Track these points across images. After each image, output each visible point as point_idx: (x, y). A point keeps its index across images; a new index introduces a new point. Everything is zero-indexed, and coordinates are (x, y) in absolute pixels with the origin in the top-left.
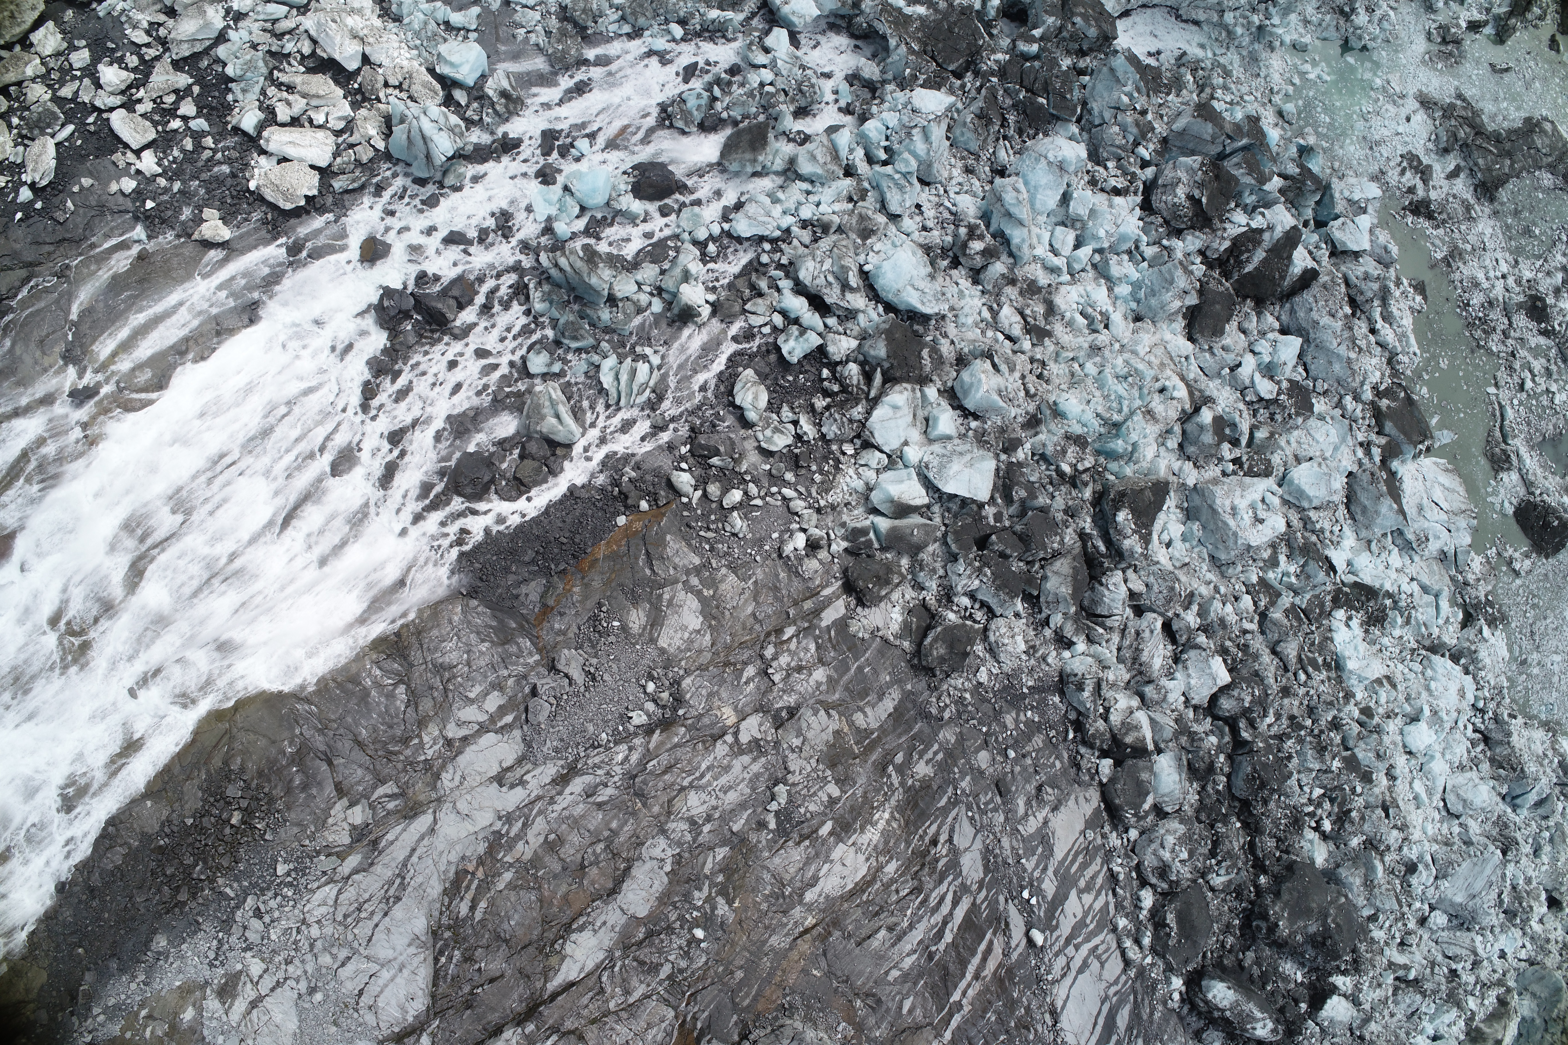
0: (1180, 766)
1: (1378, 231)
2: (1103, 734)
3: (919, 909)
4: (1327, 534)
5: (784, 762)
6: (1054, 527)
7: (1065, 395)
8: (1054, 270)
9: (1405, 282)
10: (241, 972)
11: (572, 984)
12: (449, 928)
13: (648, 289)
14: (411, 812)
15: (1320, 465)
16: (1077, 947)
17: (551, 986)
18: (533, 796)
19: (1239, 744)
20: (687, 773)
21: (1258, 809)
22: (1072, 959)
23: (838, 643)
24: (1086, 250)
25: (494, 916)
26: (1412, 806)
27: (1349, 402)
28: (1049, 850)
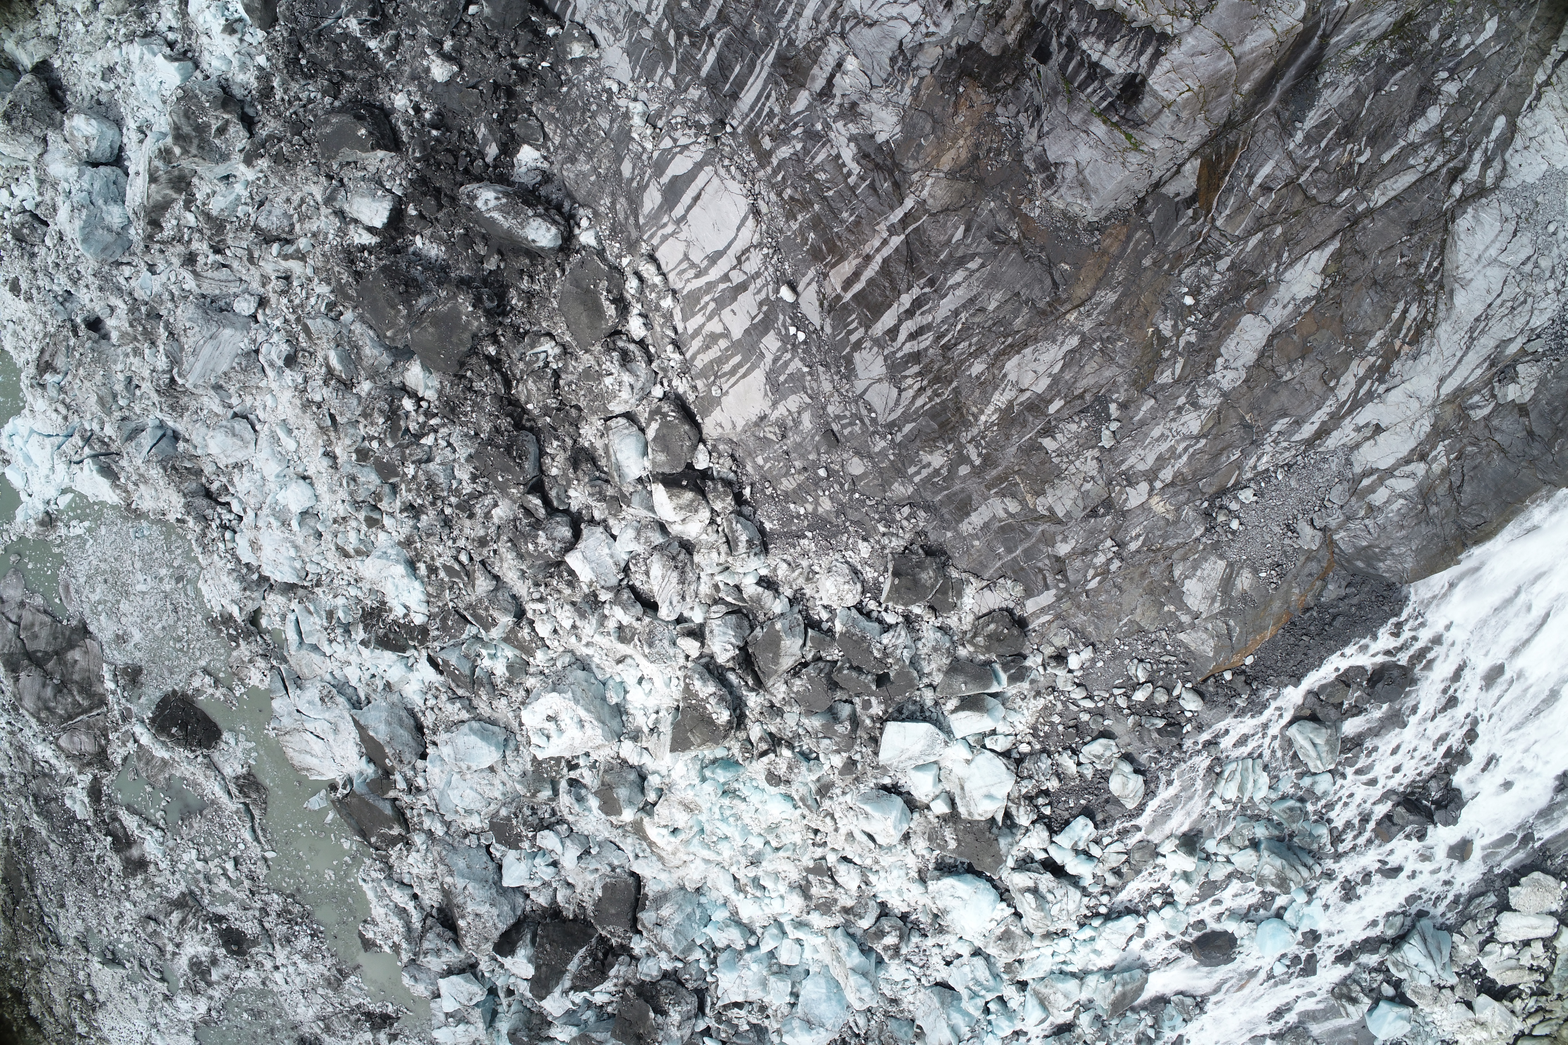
0: (619, 468)
1: (427, 995)
2: (717, 497)
3: (947, 330)
4: (444, 697)
5: (1101, 467)
6: (799, 700)
7: (785, 816)
8: (800, 924)
9: (387, 949)
11: (1316, 248)
12: (1427, 293)
13: (1220, 859)
14: (1461, 394)
15: (469, 768)
16: (726, 278)
17: (1335, 245)
18: (1349, 419)
19: (537, 487)
20: (1202, 451)
21: (505, 423)
22: (734, 268)
23: (1036, 574)
24: (765, 948)
25: (1385, 307)
26: (292, 422)
27: (439, 830)
28: (771, 378)
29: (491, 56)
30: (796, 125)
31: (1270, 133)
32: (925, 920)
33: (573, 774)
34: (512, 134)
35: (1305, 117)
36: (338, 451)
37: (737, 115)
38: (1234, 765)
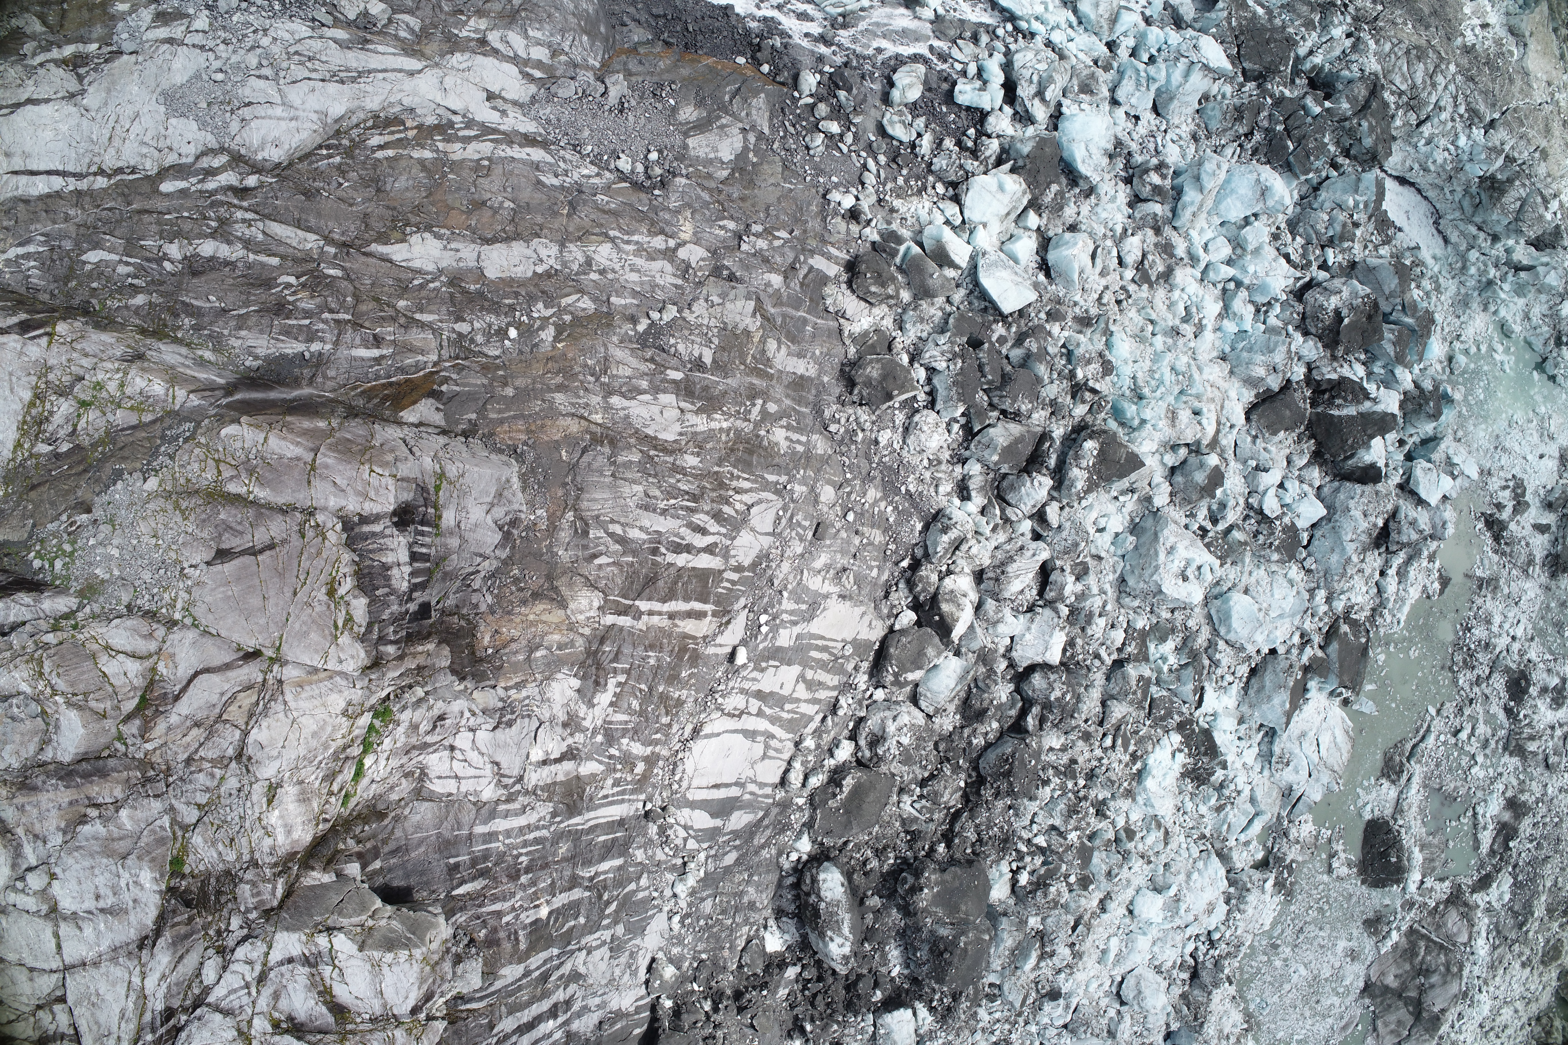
0: (962, 678)
1: (1449, 507)
2: (929, 583)
3: (682, 509)
4: (1219, 672)
6: (1035, 397)
7: (1124, 337)
8: (1194, 259)
9: (1437, 564)
10: (188, 16)
11: (390, 261)
12: (352, 141)
14: (409, 49)
15: (1260, 610)
16: (760, 714)
17: (375, 247)
18: (502, 128)
19: (1017, 728)
20: (620, 229)
21: (987, 793)
22: (749, 713)
23: (808, 286)
24: (1230, 272)
25: (390, 167)
26: (1096, 955)
27: (1321, 594)
28: (810, 615)
29: (720, 1034)
30: (611, 757)
31: (331, 373)
32: (1120, 163)
33: (1208, 525)
34: (767, 968)
35: (295, 355)
36: (1095, 903)
37: (633, 808)
38: (828, 9)
